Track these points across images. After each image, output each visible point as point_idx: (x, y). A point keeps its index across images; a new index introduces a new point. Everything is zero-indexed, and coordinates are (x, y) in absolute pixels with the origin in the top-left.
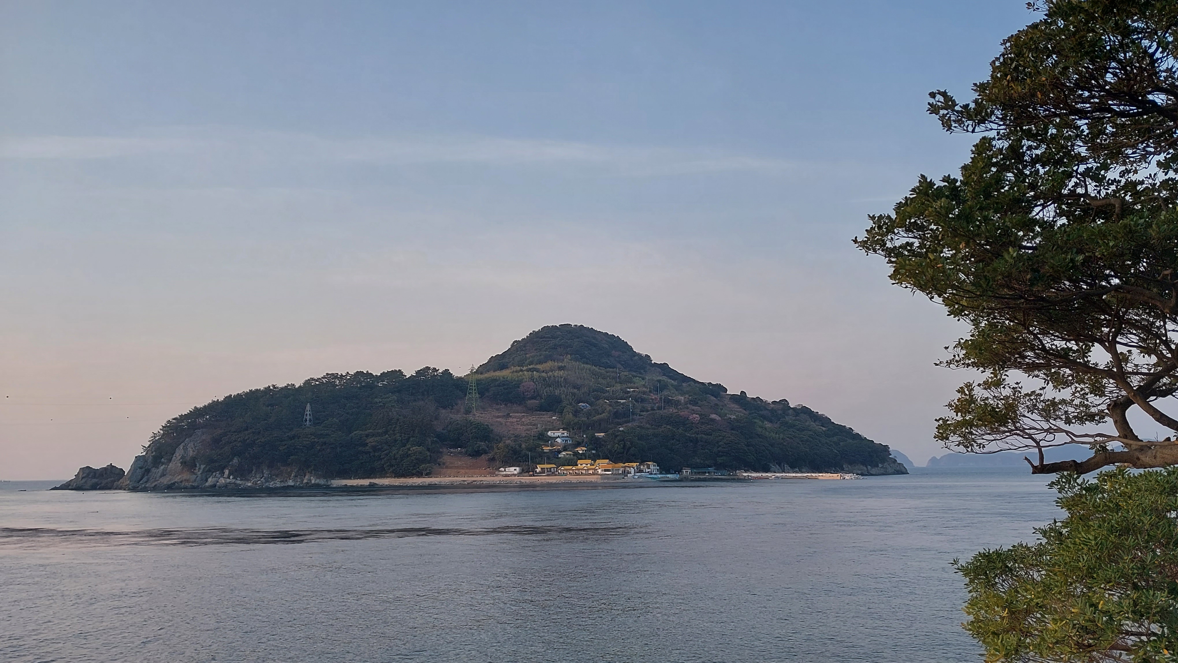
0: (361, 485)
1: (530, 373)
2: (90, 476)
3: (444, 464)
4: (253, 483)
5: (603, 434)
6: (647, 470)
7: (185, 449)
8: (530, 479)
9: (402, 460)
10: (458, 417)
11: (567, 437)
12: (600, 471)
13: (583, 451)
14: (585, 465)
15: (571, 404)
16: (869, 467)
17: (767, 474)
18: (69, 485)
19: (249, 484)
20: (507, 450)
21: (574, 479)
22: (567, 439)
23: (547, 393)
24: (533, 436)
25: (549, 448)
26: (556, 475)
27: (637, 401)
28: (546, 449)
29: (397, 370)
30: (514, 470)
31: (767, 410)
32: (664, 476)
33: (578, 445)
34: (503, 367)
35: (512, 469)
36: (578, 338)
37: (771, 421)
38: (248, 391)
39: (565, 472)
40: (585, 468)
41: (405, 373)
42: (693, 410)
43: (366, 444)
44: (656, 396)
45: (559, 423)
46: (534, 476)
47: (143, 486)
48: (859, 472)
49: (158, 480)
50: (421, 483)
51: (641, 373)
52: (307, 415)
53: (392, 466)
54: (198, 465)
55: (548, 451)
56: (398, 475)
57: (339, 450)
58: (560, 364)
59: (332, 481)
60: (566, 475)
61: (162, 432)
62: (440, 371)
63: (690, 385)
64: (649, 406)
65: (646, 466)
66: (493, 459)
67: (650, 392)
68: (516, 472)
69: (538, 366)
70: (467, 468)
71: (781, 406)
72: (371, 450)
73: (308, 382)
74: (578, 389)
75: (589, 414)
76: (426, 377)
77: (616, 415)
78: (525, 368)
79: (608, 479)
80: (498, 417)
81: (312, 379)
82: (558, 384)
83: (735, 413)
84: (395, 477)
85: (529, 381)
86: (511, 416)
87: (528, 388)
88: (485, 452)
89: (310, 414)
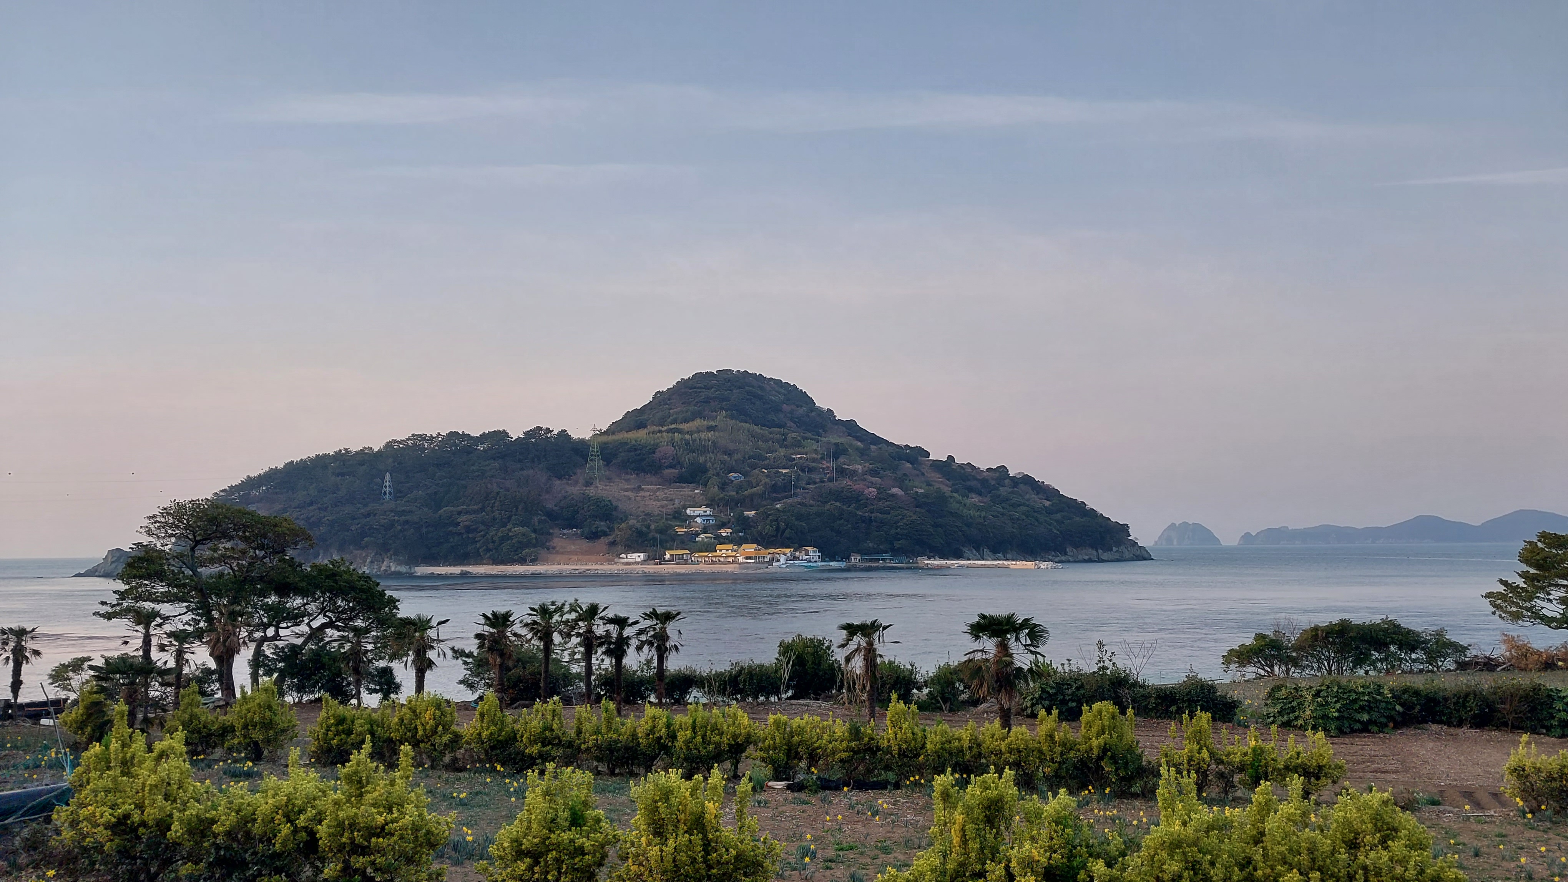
0: (451, 574)
1: (670, 434)
2: (121, 560)
3: (554, 548)
5: (753, 512)
6: (805, 557)
9: (501, 544)
10: (574, 490)
11: (710, 515)
12: (741, 559)
13: (727, 533)
14: (724, 551)
15: (718, 475)
16: (1100, 551)
18: (96, 571)
20: (630, 532)
21: (707, 568)
22: (709, 518)
23: (689, 460)
24: (668, 515)
25: (685, 530)
26: (687, 564)
27: (803, 470)
28: (681, 531)
29: (502, 429)
30: (637, 557)
31: (978, 479)
32: (826, 563)
33: (723, 525)
34: (641, 426)
35: (635, 555)
36: (740, 388)
37: (980, 494)
39: (714, 559)
40: (725, 555)
41: (511, 434)
42: (871, 483)
43: (458, 524)
44: (828, 465)
45: (701, 498)
46: (660, 564)
50: (524, 571)
51: (816, 434)
52: (386, 487)
53: (488, 550)
55: (683, 533)
56: (496, 562)
57: (424, 530)
58: (711, 423)
59: (416, 569)
60: (700, 563)
62: (555, 432)
64: (816, 477)
65: (804, 552)
66: (613, 544)
67: (822, 458)
68: (639, 560)
69: (681, 426)
70: (582, 554)
71: (997, 475)
72: (463, 531)
73: (389, 445)
74: (730, 455)
75: (740, 487)
76: (537, 440)
77: (775, 488)
78: (665, 428)
79: (746, 568)
80: (627, 490)
81: (395, 441)
82: (704, 450)
83: (929, 485)
84: (492, 564)
85: (667, 445)
86: (643, 489)
87: (666, 454)
88: (605, 534)
89: (389, 486)
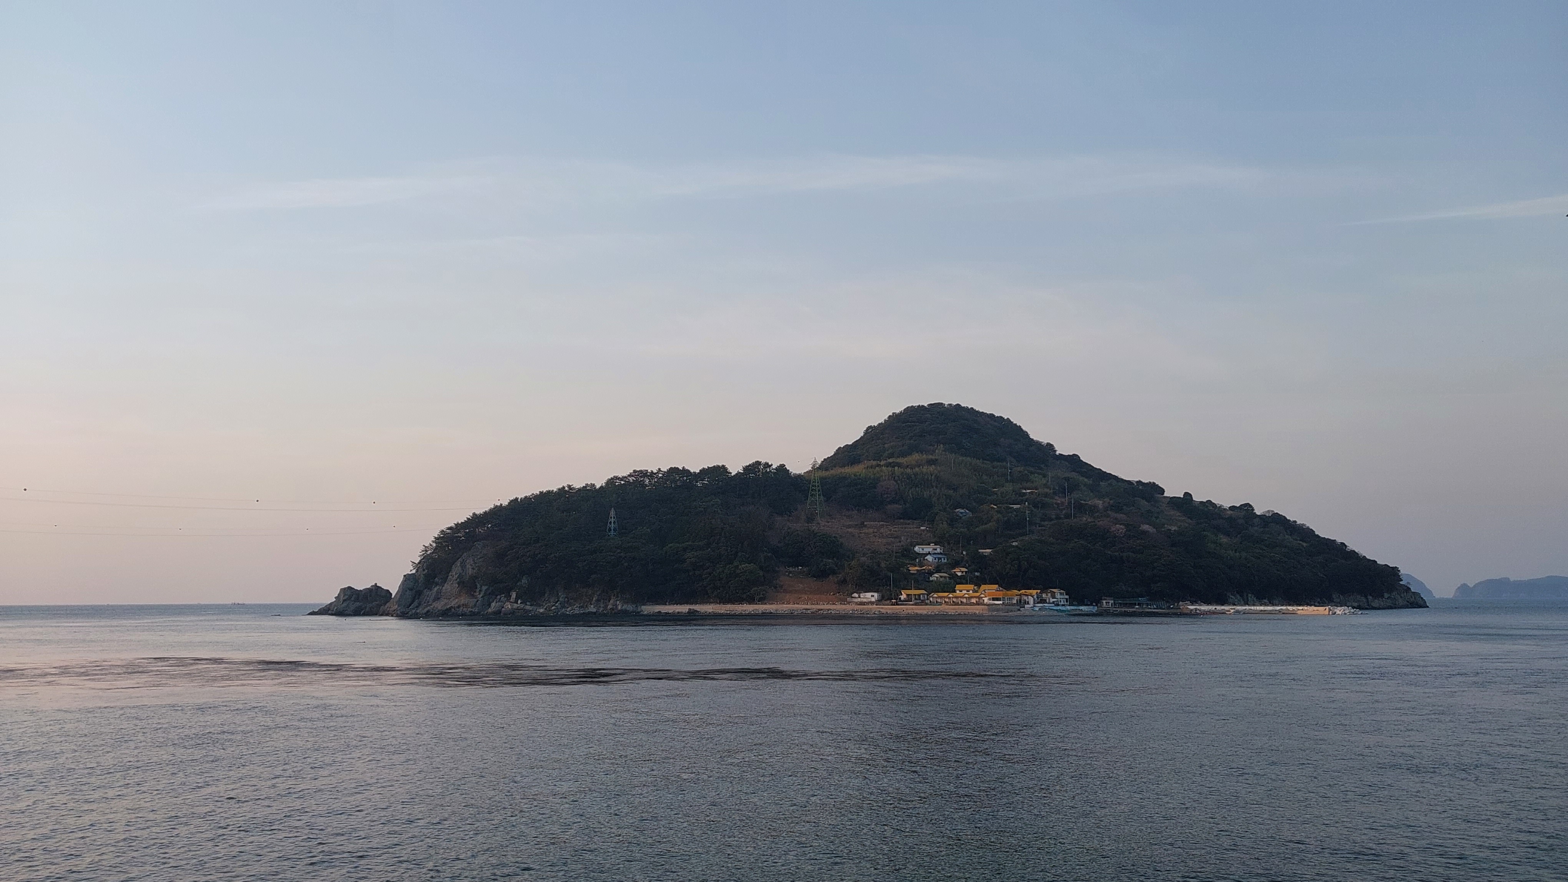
0: (678, 613)
1: (890, 469)
2: (353, 599)
3: (781, 587)
4: (546, 609)
5: (990, 550)
6: (1052, 600)
7: (463, 566)
8: (892, 609)
9: (728, 582)
10: (798, 526)
11: (941, 554)
12: (986, 600)
13: (963, 572)
14: (964, 592)
15: (945, 510)
16: (1370, 598)
17: (1223, 607)
18: (329, 609)
19: (542, 611)
20: (862, 570)
21: (951, 610)
22: (940, 556)
23: (912, 495)
24: (896, 553)
25: (917, 568)
26: (927, 604)
27: (1035, 506)
28: (913, 569)
29: (720, 465)
30: (871, 596)
31: (1222, 518)
32: (1075, 608)
33: (956, 564)
34: (854, 461)
35: (869, 595)
36: (954, 421)
37: (1228, 534)
38: (538, 493)
39: (939, 600)
40: (967, 596)
41: (730, 469)
42: (1116, 519)
43: (684, 561)
44: (1063, 500)
45: (929, 534)
46: (897, 605)
47: (414, 611)
48: (1356, 604)
49: (431, 605)
50: (753, 611)
51: (1041, 469)
52: (611, 523)
53: (716, 588)
54: (478, 586)
55: (916, 572)
56: (724, 601)
57: (650, 567)
58: (931, 457)
59: (643, 607)
60: (941, 604)
61: (434, 545)
62: (774, 467)
63: (1110, 485)
64: (1052, 514)
65: (1049, 594)
66: (844, 582)
67: (1055, 493)
68: (873, 600)
69: (900, 460)
70: (811, 593)
71: (1244, 513)
72: (689, 568)
73: (611, 482)
74: (955, 490)
75: (969, 524)
76: (756, 475)
77: (1007, 525)
78: (883, 462)
79: (998, 610)
80: (849, 526)
81: (616, 478)
82: (927, 484)
83: (1176, 523)
84: (720, 603)
85: (889, 479)
86: (865, 526)
87: (888, 489)
88: (834, 573)
89: (614, 522)
